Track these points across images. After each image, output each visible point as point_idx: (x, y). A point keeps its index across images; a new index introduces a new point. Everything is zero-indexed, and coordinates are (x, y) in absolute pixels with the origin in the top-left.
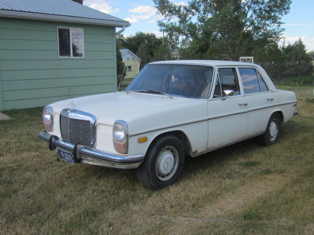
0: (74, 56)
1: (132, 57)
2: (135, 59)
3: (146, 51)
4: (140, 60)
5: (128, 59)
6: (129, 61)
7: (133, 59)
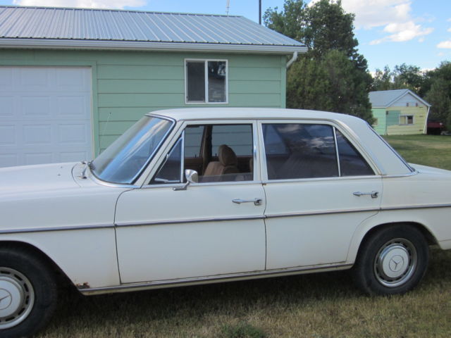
0: (209, 101)
1: (416, 101)
2: (421, 105)
3: (442, 91)
4: (429, 106)
5: (408, 105)
6: (408, 108)
7: (417, 105)
